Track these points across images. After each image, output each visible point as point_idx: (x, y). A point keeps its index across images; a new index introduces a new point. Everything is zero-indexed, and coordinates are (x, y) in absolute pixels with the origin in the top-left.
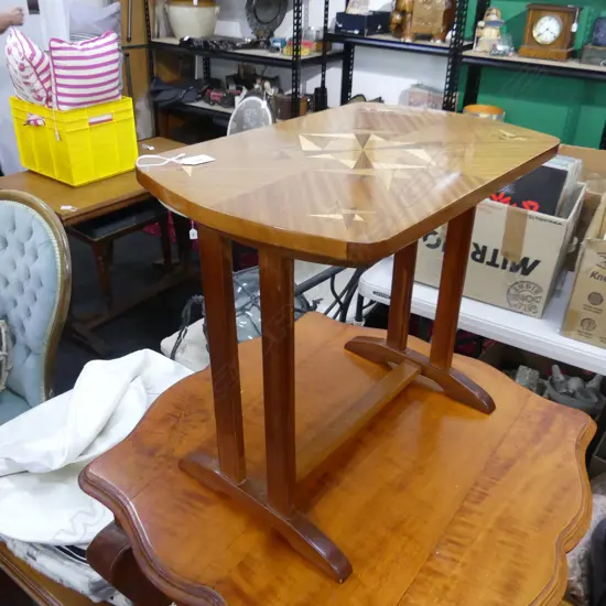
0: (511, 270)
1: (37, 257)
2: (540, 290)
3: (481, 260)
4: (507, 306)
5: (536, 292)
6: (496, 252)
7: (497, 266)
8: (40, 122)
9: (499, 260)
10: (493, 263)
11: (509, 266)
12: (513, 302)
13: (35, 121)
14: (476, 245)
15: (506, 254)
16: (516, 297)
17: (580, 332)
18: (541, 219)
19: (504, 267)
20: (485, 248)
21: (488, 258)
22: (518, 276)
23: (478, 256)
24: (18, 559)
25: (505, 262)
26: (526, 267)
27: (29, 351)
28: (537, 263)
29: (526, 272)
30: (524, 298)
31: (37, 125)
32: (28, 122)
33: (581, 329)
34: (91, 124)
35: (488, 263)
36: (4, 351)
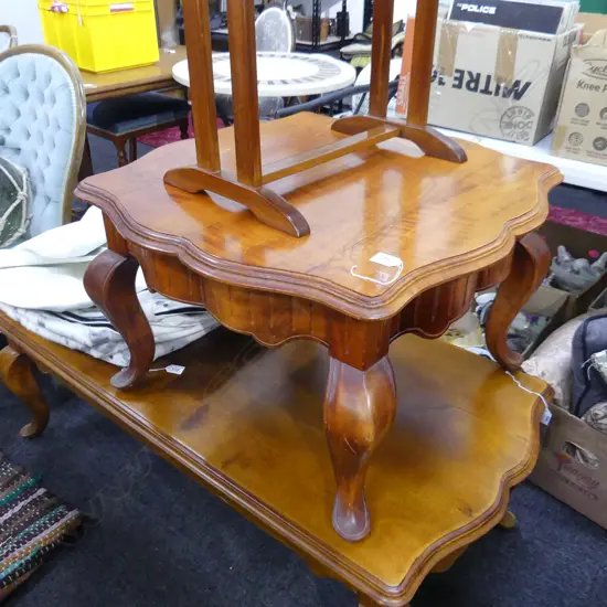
0: (504, 96)
1: (55, 102)
2: (532, 114)
3: (475, 89)
4: (499, 135)
5: (528, 117)
6: (489, 77)
7: (491, 93)
8: (64, 9)
9: (492, 87)
10: (486, 91)
11: (501, 91)
12: (507, 131)
13: (59, 7)
14: (470, 73)
15: (499, 80)
16: (509, 125)
17: (568, 149)
18: (531, 38)
19: (497, 93)
20: (479, 75)
21: (482, 86)
22: (510, 101)
23: (472, 85)
24: (29, 332)
25: (498, 88)
26: (517, 91)
27: (48, 200)
28: (528, 85)
29: (518, 96)
30: (516, 126)
31: (62, 12)
32: (53, 9)
33: (569, 145)
34: (112, 10)
35: (482, 92)
36: (24, 192)
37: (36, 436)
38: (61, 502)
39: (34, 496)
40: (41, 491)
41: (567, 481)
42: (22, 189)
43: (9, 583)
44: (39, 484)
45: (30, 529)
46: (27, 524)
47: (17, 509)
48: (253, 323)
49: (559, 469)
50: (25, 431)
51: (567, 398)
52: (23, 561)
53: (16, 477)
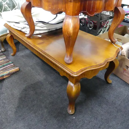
36: (17, 7)
37: (14, 55)
38: (16, 66)
39: (11, 65)
40: (12, 64)
41: (125, 75)
42: (17, 6)
43: (3, 77)
44: (13, 63)
45: (9, 69)
46: (8, 69)
47: (7, 66)
48: (50, 8)
49: (124, 72)
50: (12, 54)
51: (127, 55)
52: (6, 74)
53: (8, 61)
